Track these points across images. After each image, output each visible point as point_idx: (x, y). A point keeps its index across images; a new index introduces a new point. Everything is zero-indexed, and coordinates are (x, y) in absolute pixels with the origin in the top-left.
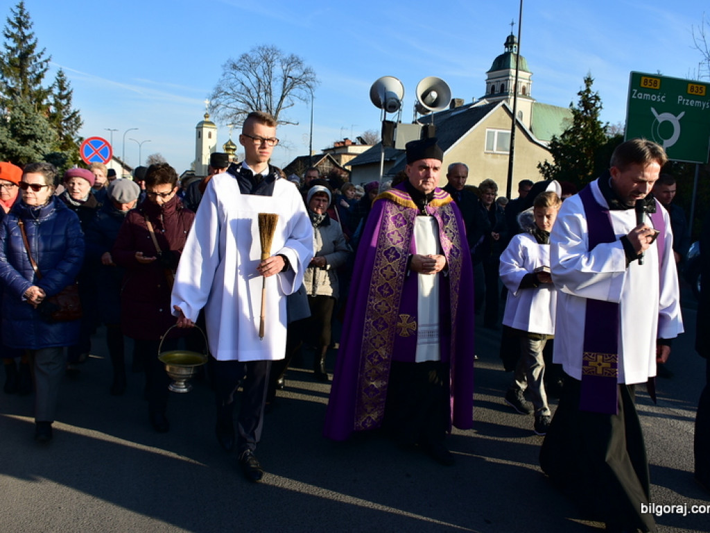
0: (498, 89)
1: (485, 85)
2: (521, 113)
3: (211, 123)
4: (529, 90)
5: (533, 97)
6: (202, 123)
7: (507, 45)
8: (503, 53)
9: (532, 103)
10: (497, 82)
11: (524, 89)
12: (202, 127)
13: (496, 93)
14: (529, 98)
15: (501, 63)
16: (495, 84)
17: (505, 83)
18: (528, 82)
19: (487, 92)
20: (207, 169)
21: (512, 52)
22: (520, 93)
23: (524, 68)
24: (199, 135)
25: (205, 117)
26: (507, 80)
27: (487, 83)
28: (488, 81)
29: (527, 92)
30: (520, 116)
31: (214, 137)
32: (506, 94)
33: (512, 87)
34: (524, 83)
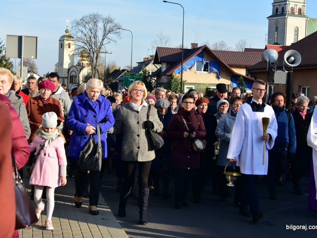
0: (280, 11)
2: (298, 28)
3: (70, 37)
6: (64, 37)
10: (279, 5)
11: (300, 10)
12: (64, 40)
13: (278, 14)
14: (305, 17)
20: (67, 71)
22: (297, 14)
24: (62, 46)
25: (66, 32)
26: (285, 4)
28: (274, 4)
29: (302, 12)
30: (297, 31)
31: (73, 47)
32: (284, 15)
33: (289, 10)
34: (300, 6)
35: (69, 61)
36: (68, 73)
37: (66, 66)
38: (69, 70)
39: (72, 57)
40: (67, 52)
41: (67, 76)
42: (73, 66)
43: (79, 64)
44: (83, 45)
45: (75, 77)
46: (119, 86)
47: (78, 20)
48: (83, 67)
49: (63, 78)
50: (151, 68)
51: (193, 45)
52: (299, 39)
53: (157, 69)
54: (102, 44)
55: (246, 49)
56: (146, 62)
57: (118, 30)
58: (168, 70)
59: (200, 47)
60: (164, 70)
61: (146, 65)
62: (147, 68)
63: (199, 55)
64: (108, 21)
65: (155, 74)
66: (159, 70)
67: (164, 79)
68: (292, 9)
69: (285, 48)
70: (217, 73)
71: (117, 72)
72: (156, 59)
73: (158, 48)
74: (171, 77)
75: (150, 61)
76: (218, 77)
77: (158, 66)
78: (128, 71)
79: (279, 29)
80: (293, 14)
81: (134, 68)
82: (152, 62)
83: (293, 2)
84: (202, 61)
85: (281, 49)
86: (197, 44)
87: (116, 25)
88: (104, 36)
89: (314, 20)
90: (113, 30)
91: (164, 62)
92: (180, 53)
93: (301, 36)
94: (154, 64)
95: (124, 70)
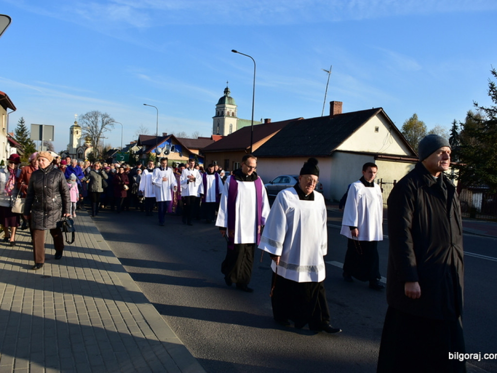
0: (220, 113)
1: (215, 111)
3: (78, 126)
4: (236, 114)
5: (238, 117)
6: (73, 126)
7: (225, 92)
8: (223, 96)
9: (237, 120)
11: (233, 113)
12: (73, 128)
13: (220, 115)
14: (236, 118)
15: (222, 101)
16: (219, 111)
18: (235, 110)
19: (216, 115)
20: (76, 150)
21: (227, 96)
22: (231, 115)
23: (233, 103)
24: (72, 133)
25: (75, 123)
26: (224, 109)
28: (217, 109)
29: (234, 115)
30: (231, 126)
31: (80, 133)
32: (223, 116)
33: (226, 113)
34: (233, 111)
35: (77, 143)
36: (77, 151)
37: (75, 146)
38: (77, 149)
39: (79, 140)
40: (76, 138)
41: (75, 153)
42: (80, 147)
43: (84, 145)
44: (87, 132)
45: (82, 154)
46: (113, 160)
47: (84, 115)
48: (87, 148)
49: (73, 155)
50: (135, 149)
51: (164, 134)
52: (233, 132)
53: (139, 150)
54: (101, 132)
55: (199, 138)
56: (132, 145)
57: (112, 123)
58: (147, 150)
59: (169, 136)
60: (144, 150)
61: (132, 147)
62: (133, 149)
63: (168, 141)
64: (105, 116)
65: (138, 153)
66: (141, 150)
67: (144, 156)
68: (228, 113)
69: (224, 137)
70: (179, 153)
71: (112, 151)
72: (139, 143)
73: (140, 135)
74: (149, 155)
75: (135, 144)
76: (181, 156)
77: (141, 148)
78: (119, 151)
79: (220, 126)
80: (228, 116)
81: (124, 148)
82: (136, 144)
83: (229, 108)
84: (170, 145)
85: (221, 138)
86: (166, 134)
87: (111, 119)
88: (103, 126)
89: (242, 120)
90: (108, 123)
91: (145, 145)
92: (155, 139)
93: (234, 130)
94: (137, 146)
95: (116, 150)
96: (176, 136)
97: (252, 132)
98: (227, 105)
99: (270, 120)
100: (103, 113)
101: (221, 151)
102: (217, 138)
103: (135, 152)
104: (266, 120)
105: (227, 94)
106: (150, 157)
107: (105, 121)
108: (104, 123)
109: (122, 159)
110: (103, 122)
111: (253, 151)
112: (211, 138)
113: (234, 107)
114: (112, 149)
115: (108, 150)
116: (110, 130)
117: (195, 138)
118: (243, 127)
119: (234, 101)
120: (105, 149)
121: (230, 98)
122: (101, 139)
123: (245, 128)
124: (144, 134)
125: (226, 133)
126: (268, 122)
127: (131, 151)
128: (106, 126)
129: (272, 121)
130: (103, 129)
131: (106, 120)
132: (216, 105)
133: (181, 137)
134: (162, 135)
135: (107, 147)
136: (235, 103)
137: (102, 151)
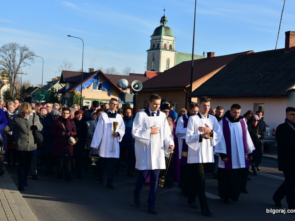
0: (156, 46)
1: (150, 43)
2: (169, 59)
4: (174, 47)
5: (176, 50)
7: (161, 21)
8: (159, 26)
9: (175, 54)
10: (155, 42)
11: (171, 46)
13: (155, 48)
14: (174, 51)
15: (158, 32)
16: (155, 43)
17: (159, 43)
18: (173, 42)
19: (151, 47)
21: (164, 26)
22: (168, 49)
23: (171, 34)
26: (160, 41)
27: (151, 42)
28: (152, 41)
29: (172, 47)
30: (168, 61)
32: (160, 49)
33: (162, 45)
34: (171, 43)
48: (3, 85)
50: (58, 86)
51: (90, 69)
52: (170, 68)
53: (62, 87)
54: (19, 67)
55: (130, 74)
56: (54, 82)
57: (32, 57)
58: (71, 88)
59: (96, 72)
60: (68, 88)
61: (54, 84)
62: (55, 86)
63: (95, 78)
64: (25, 49)
65: (60, 91)
66: (64, 88)
67: (68, 95)
68: (165, 45)
69: (159, 74)
70: (108, 91)
71: (31, 89)
72: (62, 80)
73: (63, 71)
74: (73, 93)
75: (57, 81)
76: (109, 95)
77: (64, 85)
78: (39, 88)
79: (155, 60)
80: (165, 49)
81: (45, 86)
82: (59, 82)
83: (165, 40)
84: (97, 82)
85: (156, 75)
86: (93, 69)
87: (30, 53)
88: (21, 61)
89: (181, 53)
90: (28, 57)
91: (68, 82)
92: (80, 76)
93: (172, 66)
94: (60, 83)
95: (36, 88)
96: (104, 72)
97: (192, 67)
98: (164, 37)
99: (214, 53)
100: (21, 46)
101: (155, 90)
102: (152, 75)
103: (57, 91)
104: (209, 54)
105: (163, 23)
106: (74, 96)
107: (24, 55)
108: (23, 58)
109: (43, 99)
110: (22, 56)
111: (193, 90)
112: (145, 75)
113: (172, 38)
114: (31, 86)
115: (26, 88)
116: (29, 65)
117: (126, 75)
118: (182, 62)
119: (172, 31)
120: (24, 87)
121: (167, 28)
122: (19, 75)
123: (184, 63)
124: (67, 70)
125: (163, 69)
126: (211, 56)
127: (53, 89)
128: (26, 60)
129: (215, 55)
130: (22, 63)
131: (25, 53)
132: (151, 36)
133: (110, 73)
134: (88, 71)
135: (25, 85)
136: (172, 34)
137: (20, 89)
